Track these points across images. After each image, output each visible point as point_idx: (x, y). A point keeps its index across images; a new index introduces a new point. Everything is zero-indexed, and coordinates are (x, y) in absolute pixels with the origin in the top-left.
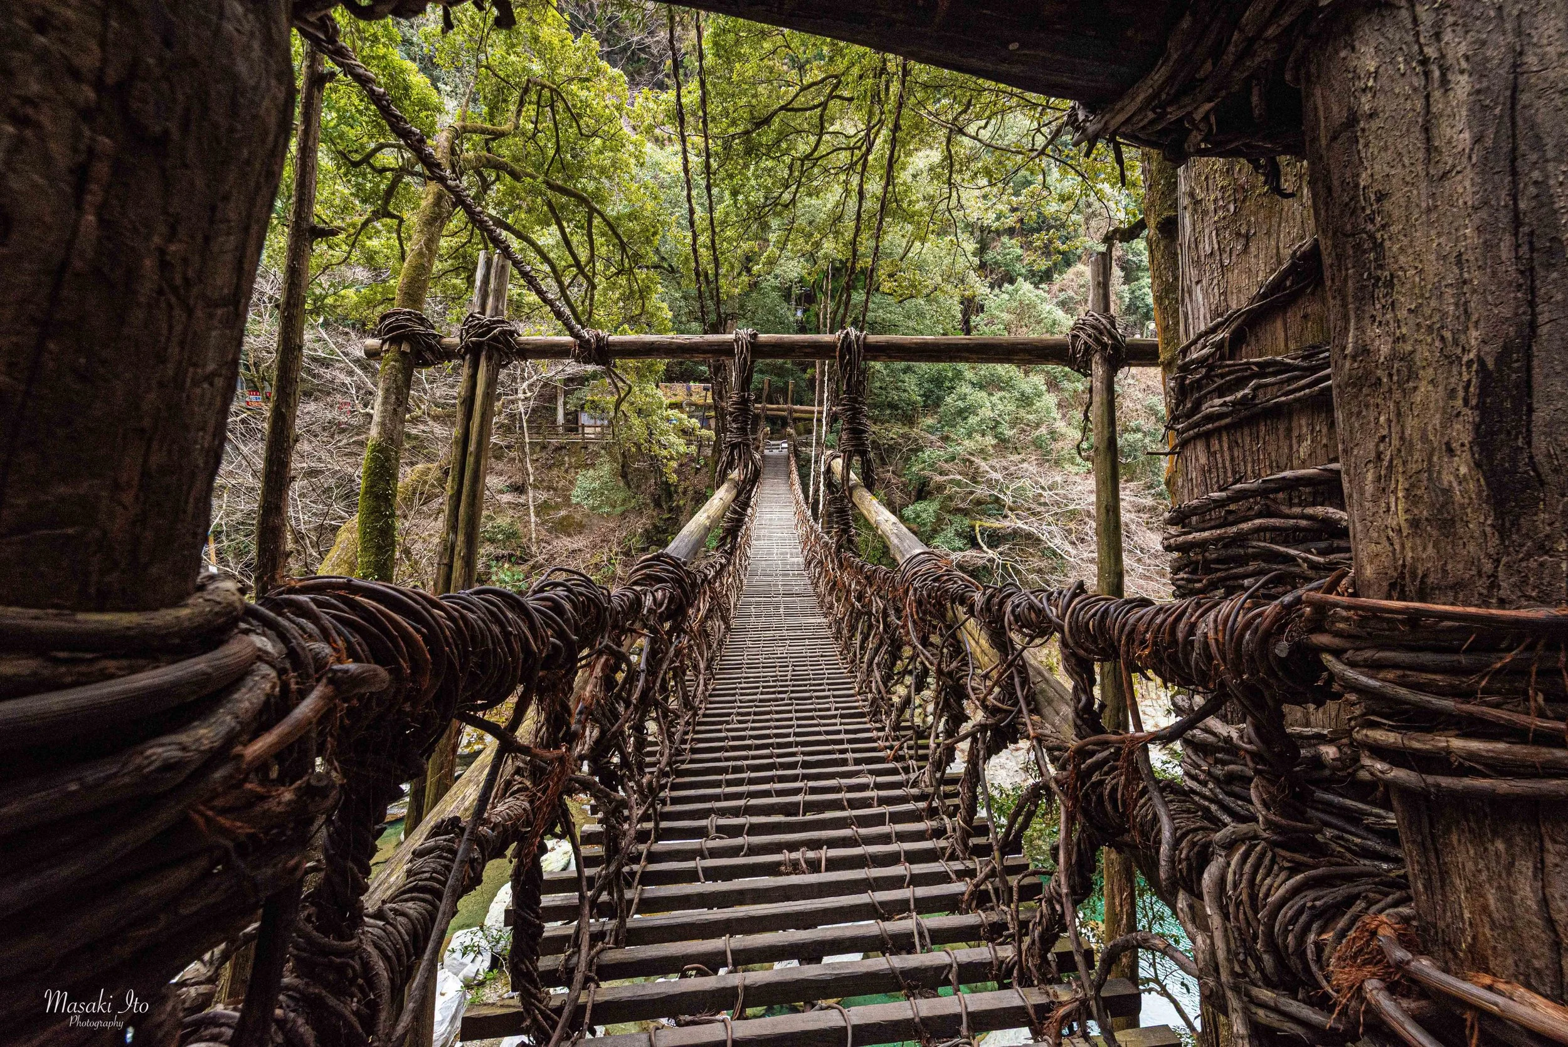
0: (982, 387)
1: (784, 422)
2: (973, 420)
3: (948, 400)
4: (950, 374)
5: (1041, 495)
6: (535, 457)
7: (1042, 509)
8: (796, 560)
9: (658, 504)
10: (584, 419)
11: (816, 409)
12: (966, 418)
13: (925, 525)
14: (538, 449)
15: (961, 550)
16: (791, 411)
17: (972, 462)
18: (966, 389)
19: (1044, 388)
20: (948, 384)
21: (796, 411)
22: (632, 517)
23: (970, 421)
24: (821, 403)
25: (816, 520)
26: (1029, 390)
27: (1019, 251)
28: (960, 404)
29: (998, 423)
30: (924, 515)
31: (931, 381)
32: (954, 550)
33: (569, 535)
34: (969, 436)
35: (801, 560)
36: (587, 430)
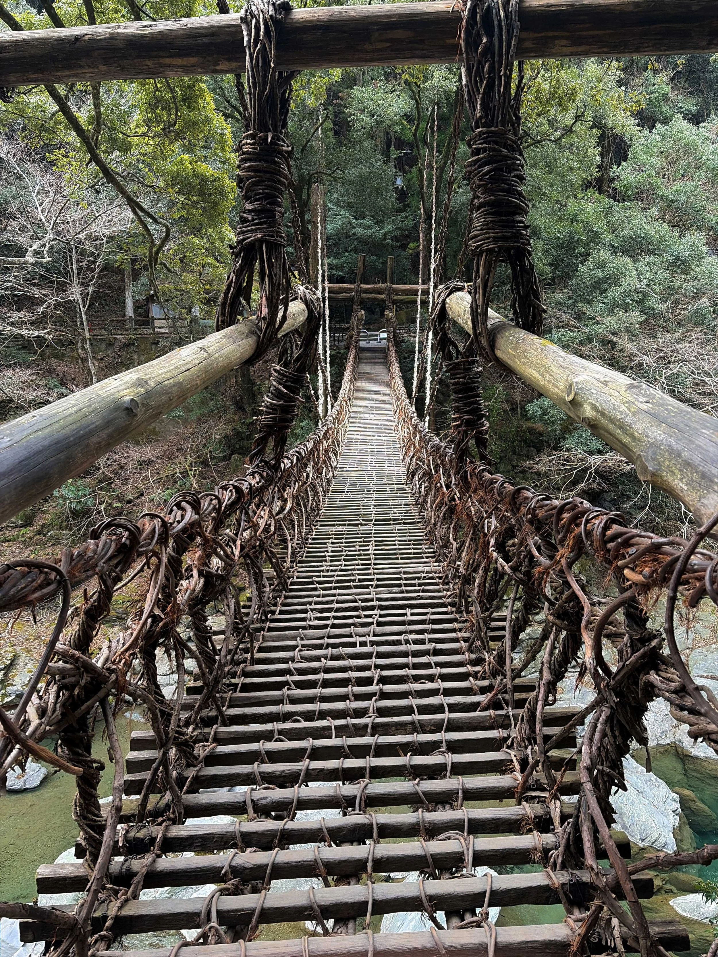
0: (625, 252)
1: (382, 306)
2: (613, 293)
3: (582, 269)
4: (584, 238)
5: (704, 383)
6: (100, 355)
7: (705, 400)
8: (395, 470)
9: (240, 407)
10: (155, 311)
11: (420, 287)
12: (605, 291)
13: (553, 423)
14: (103, 346)
15: (600, 452)
16: (391, 292)
17: (614, 345)
18: (606, 255)
19: (705, 249)
20: (581, 250)
21: (397, 292)
22: (210, 422)
23: (610, 294)
24: (426, 281)
25: (421, 416)
26: (685, 253)
27: (667, 88)
28: (599, 274)
29: (645, 295)
30: (553, 412)
31: (560, 247)
32: (591, 453)
33: (138, 444)
34: (610, 311)
35: (403, 470)
36: (157, 323)
